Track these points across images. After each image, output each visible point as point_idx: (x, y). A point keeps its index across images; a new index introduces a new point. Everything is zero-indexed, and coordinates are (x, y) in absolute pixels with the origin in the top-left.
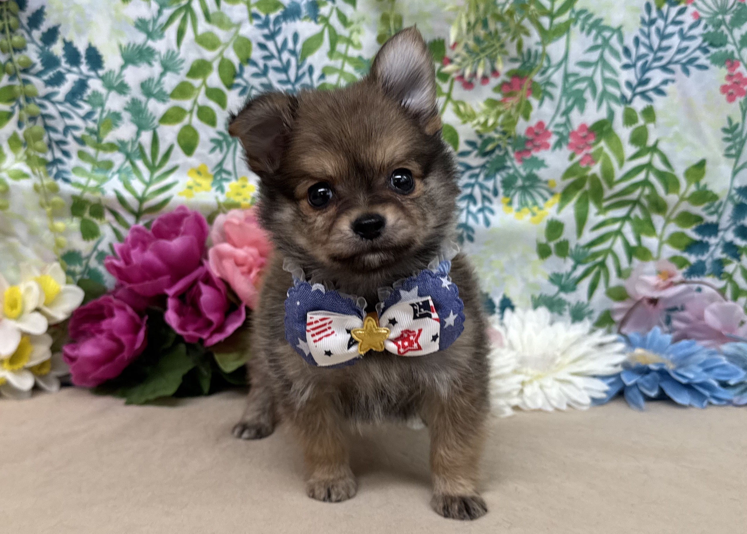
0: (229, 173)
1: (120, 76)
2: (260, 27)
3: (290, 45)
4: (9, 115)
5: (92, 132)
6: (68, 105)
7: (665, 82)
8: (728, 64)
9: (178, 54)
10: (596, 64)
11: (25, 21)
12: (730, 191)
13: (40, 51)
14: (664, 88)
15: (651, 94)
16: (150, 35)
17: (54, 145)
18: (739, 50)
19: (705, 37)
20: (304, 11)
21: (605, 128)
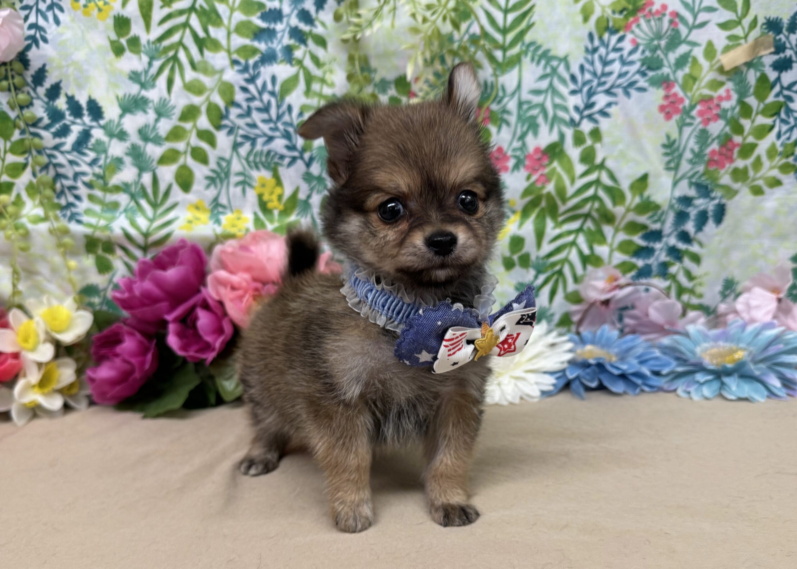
0: (224, 207)
1: (119, 124)
2: (241, 72)
3: (269, 87)
4: (25, 166)
5: (98, 176)
6: (75, 153)
7: (609, 105)
8: (665, 85)
9: (170, 101)
10: (546, 91)
11: (29, 80)
12: (671, 201)
13: (45, 106)
14: (608, 110)
15: (597, 116)
16: (143, 86)
17: (67, 191)
18: (674, 72)
19: (644, 62)
20: (280, 55)
21: (557, 150)
